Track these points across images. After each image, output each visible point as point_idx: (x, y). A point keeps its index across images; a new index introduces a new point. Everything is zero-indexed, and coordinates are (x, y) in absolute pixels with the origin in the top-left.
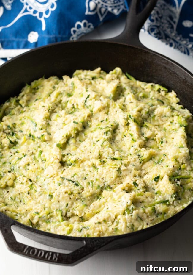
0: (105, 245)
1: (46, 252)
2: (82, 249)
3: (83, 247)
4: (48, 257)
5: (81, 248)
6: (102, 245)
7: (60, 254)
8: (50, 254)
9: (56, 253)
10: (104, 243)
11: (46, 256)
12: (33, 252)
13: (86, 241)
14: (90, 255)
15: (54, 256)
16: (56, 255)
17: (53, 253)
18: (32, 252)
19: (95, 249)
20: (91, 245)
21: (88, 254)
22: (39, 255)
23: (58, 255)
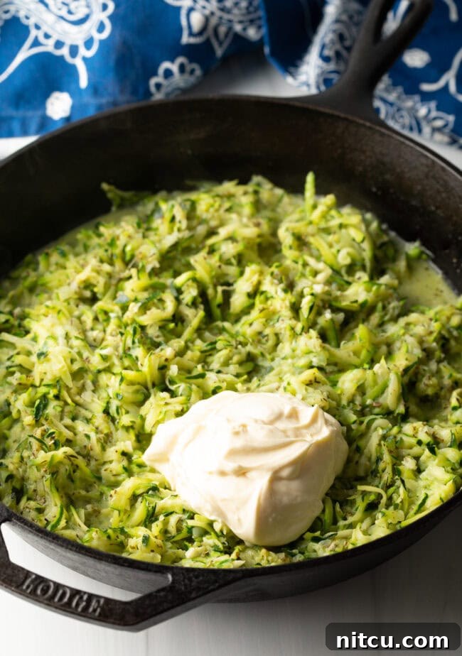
0: (220, 587)
1: (76, 592)
2: (162, 594)
3: (163, 589)
4: (77, 605)
5: (159, 591)
6: (212, 587)
7: (108, 600)
8: (85, 597)
9: (98, 597)
10: (217, 585)
11: (74, 604)
12: (45, 591)
13: (173, 575)
14: (179, 609)
15: (94, 603)
16: (98, 602)
17: (91, 596)
18: (42, 590)
19: (193, 595)
20: (185, 585)
21: (173, 607)
22: (56, 599)
23: (102, 601)
